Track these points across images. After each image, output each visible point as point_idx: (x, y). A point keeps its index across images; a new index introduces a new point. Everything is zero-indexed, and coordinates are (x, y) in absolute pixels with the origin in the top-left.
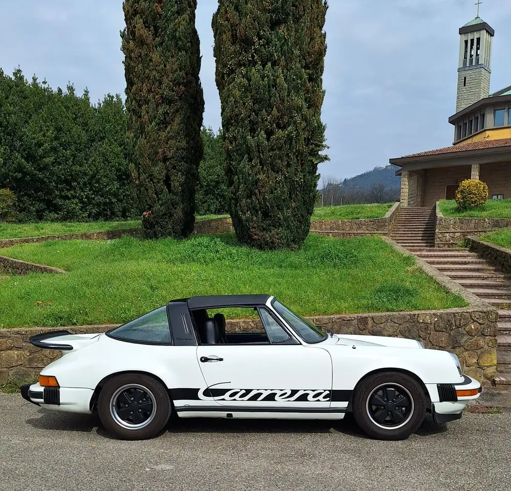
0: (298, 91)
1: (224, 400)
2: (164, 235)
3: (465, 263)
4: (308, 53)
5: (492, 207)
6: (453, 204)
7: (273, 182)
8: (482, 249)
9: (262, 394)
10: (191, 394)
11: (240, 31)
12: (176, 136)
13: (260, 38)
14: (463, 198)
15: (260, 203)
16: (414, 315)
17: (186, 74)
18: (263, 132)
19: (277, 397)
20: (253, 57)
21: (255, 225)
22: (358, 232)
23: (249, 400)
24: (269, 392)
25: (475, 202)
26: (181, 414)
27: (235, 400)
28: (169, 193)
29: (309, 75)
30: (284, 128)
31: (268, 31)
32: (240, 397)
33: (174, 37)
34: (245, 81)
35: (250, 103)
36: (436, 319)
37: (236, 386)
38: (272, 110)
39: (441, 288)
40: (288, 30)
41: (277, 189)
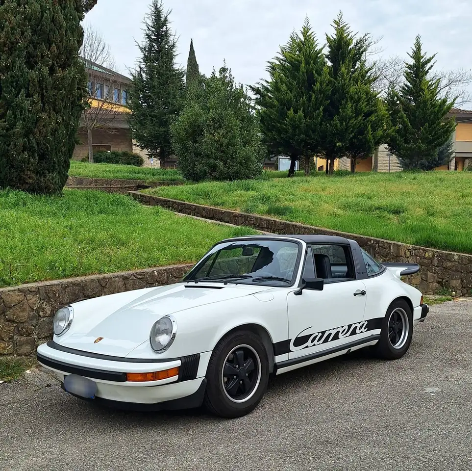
7: (54, 123)
15: (38, 144)
21: (32, 167)
35: (30, 33)
41: (57, 131)
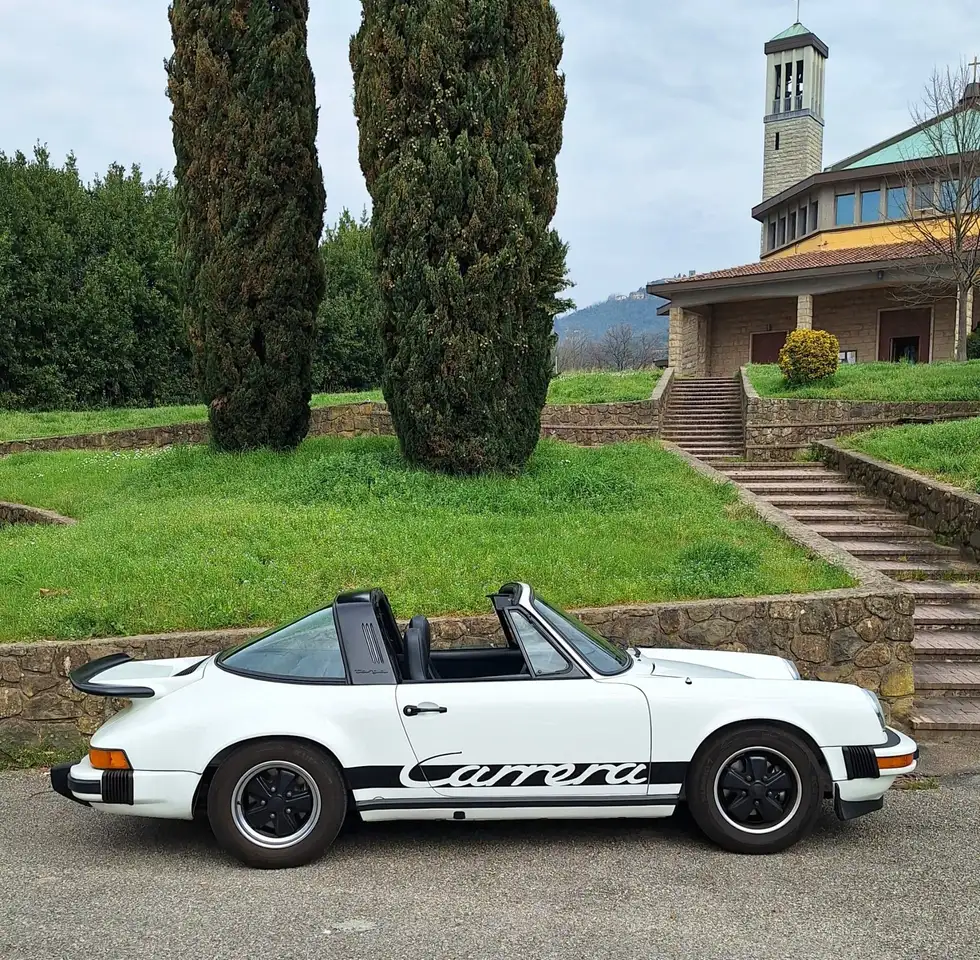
0: (517, 183)
1: (448, 785)
2: (254, 443)
3: (820, 492)
4: (535, 112)
5: (846, 380)
6: (774, 372)
7: (473, 350)
8: (848, 465)
9: (520, 773)
10: (387, 776)
11: (409, 71)
12: (275, 257)
13: (445, 84)
14: (794, 364)
15: (448, 389)
16: (763, 604)
17: (294, 142)
18: (453, 258)
19: (548, 779)
20: (433, 119)
21: (441, 429)
22: (604, 427)
23: (496, 784)
24: (534, 769)
25: (816, 370)
26: (367, 816)
27: (469, 785)
28: (262, 364)
29: (537, 153)
30: (493, 250)
31: (460, 72)
32: (479, 780)
33: (268, 73)
34: (419, 164)
35: (428, 204)
36: (803, 612)
37: (471, 759)
38: (470, 217)
39: (797, 548)
40: (496, 70)
41: (481, 364)
